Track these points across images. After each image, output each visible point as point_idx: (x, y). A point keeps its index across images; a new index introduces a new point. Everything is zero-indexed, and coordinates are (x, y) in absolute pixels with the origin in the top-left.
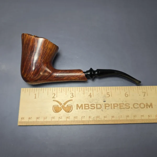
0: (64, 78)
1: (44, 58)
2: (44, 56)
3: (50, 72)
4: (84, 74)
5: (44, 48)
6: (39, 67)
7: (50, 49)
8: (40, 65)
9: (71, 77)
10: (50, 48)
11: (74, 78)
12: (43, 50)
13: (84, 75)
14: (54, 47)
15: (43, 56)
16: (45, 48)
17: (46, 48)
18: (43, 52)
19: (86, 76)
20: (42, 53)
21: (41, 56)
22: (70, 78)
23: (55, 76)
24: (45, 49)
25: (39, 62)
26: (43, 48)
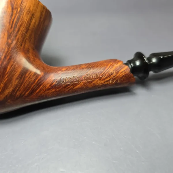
0: (76, 85)
1: (16, 36)
2: (17, 29)
3: (38, 72)
4: (126, 67)
5: (13, 9)
6: (5, 63)
7: (29, 11)
8: (5, 57)
9: (95, 79)
10: (30, 9)
11: (103, 82)
12: (12, 15)
13: (126, 69)
14: (39, 9)
15: (14, 30)
16: (16, 8)
17: (19, 10)
18: (10, 20)
19: (134, 70)
20: (10, 22)
21: (8, 31)
22: (92, 82)
23: (52, 83)
24: (15, 12)
25: (4, 47)
26: (10, 10)
